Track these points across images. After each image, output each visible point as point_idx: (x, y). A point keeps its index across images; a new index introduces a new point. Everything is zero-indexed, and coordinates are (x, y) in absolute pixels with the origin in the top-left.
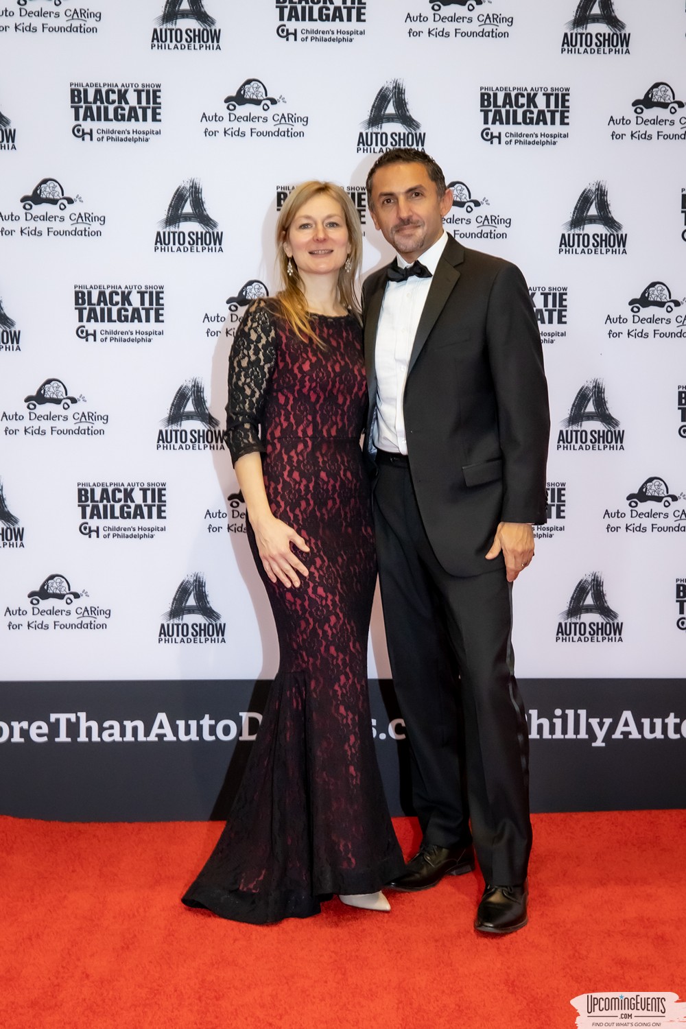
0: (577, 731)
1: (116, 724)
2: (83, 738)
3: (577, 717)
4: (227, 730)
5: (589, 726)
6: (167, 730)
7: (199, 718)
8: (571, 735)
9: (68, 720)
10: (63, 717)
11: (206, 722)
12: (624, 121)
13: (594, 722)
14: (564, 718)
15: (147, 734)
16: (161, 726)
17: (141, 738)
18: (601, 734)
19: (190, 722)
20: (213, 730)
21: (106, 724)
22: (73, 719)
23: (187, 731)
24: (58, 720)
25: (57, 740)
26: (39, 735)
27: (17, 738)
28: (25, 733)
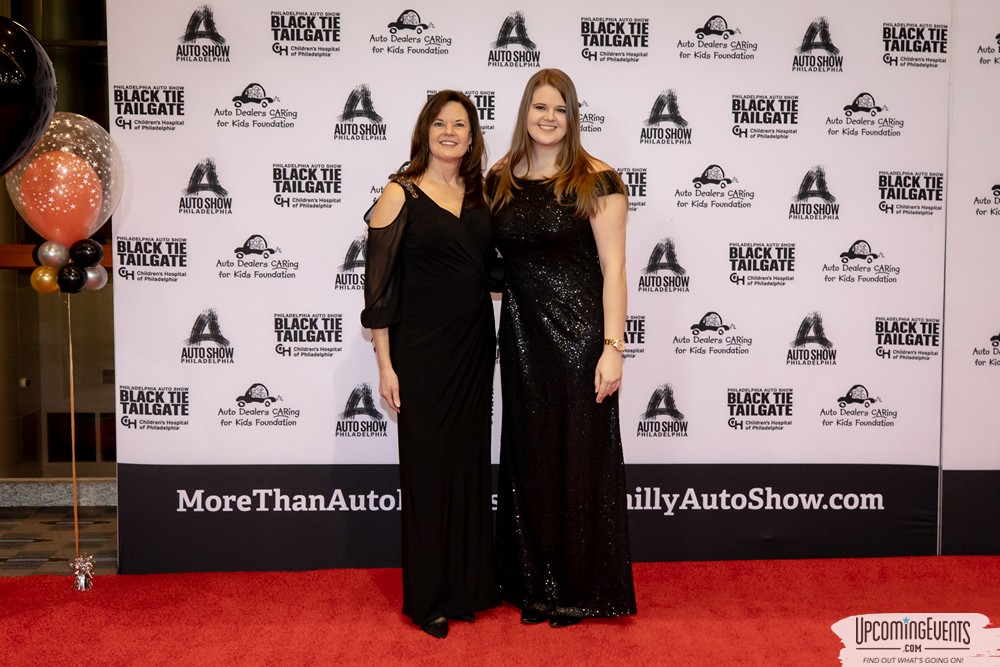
0: (653, 504)
1: (303, 498)
2: (277, 508)
3: (653, 493)
4: (387, 503)
5: (662, 500)
6: (342, 502)
7: (367, 493)
8: (648, 507)
9: (267, 494)
10: (263, 492)
11: (372, 496)
12: (689, 44)
13: (666, 497)
14: (643, 494)
15: (326, 505)
16: (337, 499)
17: (322, 508)
18: (670, 506)
19: (359, 496)
20: (377, 503)
21: (296, 498)
22: (270, 494)
23: (358, 504)
24: (258, 494)
25: (258, 509)
26: (244, 506)
27: (227, 508)
28: (233, 504)
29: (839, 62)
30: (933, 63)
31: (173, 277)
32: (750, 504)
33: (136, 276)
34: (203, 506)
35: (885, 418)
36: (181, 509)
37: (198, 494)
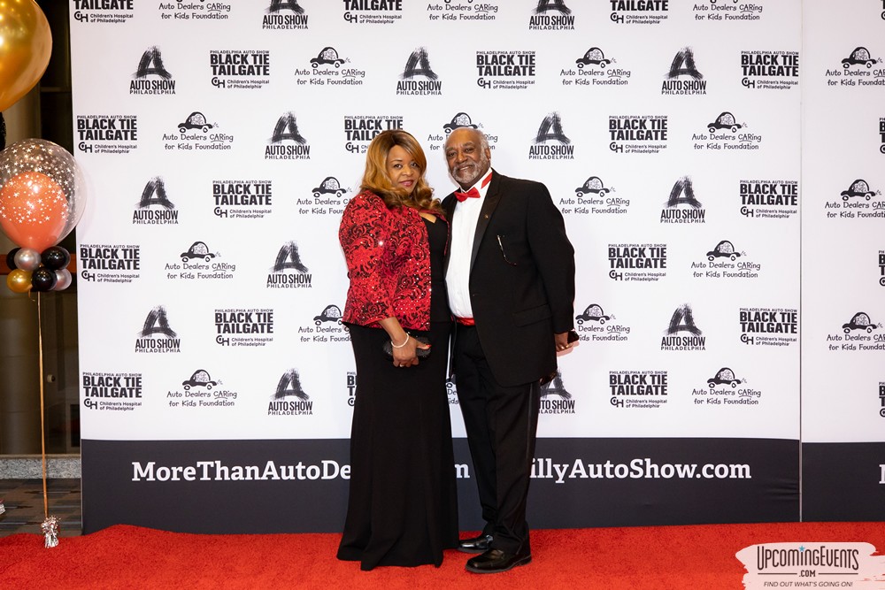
0: (545, 473)
1: (240, 469)
2: (218, 478)
3: (545, 463)
4: (313, 472)
5: (553, 469)
6: (274, 472)
8: (541, 475)
9: (209, 466)
10: (205, 464)
11: (300, 467)
12: (571, 73)
13: (557, 467)
14: (537, 464)
15: (261, 475)
16: (270, 470)
17: (257, 477)
18: (561, 475)
20: (304, 472)
21: (234, 469)
22: (212, 466)
23: (288, 474)
24: (202, 466)
25: (201, 479)
26: (190, 476)
27: (175, 478)
28: (180, 474)
29: (703, 85)
30: (787, 86)
31: (128, 279)
32: (632, 473)
33: (97, 278)
34: (155, 476)
35: (750, 397)
36: (136, 479)
37: (150, 465)
